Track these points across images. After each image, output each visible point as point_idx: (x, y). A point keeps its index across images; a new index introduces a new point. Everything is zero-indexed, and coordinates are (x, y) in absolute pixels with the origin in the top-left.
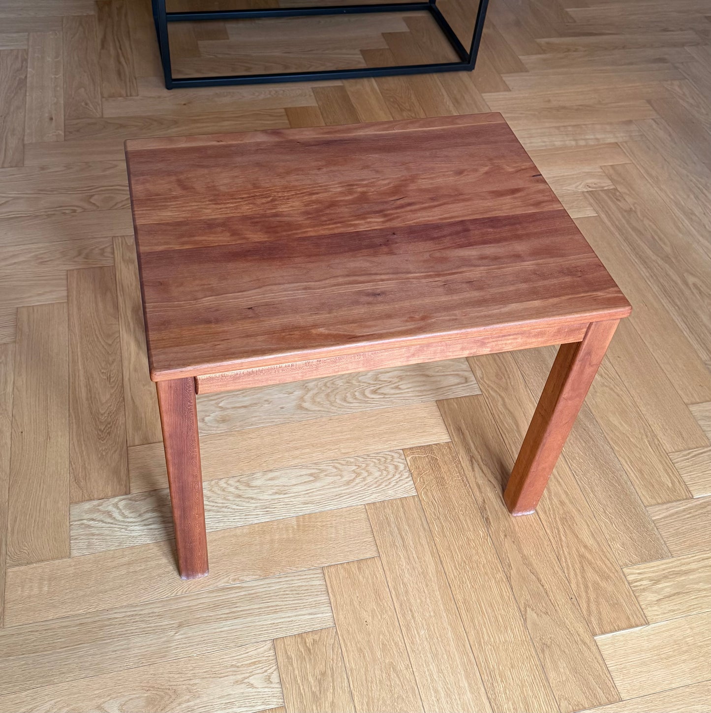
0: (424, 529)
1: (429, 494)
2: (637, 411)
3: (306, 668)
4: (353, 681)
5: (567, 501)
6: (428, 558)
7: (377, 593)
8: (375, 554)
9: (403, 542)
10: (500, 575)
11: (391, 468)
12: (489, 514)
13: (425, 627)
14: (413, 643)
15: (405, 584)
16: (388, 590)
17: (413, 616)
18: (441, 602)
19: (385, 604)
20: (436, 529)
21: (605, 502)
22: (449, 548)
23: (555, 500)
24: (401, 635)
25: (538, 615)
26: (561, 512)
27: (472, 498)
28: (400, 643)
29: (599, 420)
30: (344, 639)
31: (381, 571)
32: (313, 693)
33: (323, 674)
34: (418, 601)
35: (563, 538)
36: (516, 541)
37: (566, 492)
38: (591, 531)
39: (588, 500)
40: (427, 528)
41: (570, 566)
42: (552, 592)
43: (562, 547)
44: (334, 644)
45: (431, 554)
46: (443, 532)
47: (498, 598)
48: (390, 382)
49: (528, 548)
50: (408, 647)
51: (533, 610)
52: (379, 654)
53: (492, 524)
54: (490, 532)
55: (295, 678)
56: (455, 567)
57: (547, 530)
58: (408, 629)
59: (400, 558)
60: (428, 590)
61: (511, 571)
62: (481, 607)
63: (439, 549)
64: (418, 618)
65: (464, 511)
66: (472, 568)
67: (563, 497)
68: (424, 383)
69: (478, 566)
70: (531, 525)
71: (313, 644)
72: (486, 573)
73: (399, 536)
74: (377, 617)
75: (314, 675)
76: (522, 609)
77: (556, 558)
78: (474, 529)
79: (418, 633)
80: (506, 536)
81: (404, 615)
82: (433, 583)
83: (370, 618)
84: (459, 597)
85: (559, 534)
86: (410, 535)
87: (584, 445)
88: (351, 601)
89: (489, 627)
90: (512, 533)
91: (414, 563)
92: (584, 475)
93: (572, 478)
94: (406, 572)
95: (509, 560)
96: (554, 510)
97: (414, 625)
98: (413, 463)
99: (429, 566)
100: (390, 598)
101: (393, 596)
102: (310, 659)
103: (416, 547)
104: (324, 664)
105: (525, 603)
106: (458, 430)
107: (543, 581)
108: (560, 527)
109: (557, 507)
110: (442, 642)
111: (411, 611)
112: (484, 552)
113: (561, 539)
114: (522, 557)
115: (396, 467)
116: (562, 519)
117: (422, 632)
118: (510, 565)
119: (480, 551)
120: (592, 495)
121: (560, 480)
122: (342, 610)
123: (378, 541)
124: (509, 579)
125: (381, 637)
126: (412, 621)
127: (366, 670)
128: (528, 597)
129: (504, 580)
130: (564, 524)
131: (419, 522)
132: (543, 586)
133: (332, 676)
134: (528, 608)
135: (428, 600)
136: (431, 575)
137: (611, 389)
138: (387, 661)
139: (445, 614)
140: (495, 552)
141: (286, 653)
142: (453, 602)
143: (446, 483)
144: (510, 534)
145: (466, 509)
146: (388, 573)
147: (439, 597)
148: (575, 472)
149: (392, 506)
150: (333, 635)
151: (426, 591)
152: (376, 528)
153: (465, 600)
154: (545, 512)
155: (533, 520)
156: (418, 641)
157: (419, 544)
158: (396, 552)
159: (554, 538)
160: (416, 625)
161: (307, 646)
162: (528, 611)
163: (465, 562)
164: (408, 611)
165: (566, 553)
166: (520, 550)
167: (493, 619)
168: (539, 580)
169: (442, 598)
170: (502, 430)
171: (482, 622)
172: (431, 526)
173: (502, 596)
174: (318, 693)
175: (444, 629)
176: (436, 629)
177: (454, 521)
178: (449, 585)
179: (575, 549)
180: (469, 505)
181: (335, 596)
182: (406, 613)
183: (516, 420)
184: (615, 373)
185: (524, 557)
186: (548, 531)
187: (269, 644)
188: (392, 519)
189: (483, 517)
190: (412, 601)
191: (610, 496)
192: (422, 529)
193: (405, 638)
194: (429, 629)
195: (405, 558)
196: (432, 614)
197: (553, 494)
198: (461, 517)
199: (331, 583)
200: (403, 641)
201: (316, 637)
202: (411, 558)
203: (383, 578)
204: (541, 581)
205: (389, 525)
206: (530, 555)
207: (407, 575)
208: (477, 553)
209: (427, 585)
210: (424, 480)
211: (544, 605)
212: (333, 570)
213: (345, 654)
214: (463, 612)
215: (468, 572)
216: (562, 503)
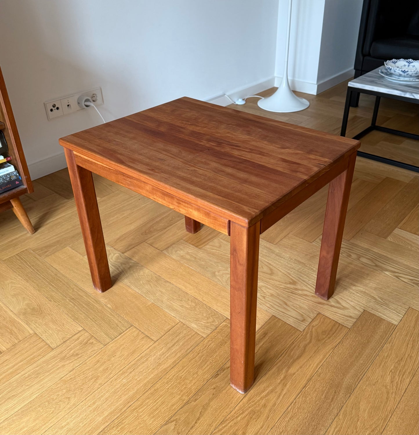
0: (187, 351)
1: (210, 342)
2: (387, 416)
3: (77, 347)
4: (80, 367)
5: (268, 408)
6: (170, 362)
7: (133, 352)
8: (155, 340)
9: (171, 347)
10: (186, 399)
11: (211, 320)
12: (222, 374)
13: (129, 380)
14: (116, 379)
15: (147, 360)
16: (139, 355)
17: (131, 372)
18: (148, 379)
19: (130, 358)
20: (191, 356)
21: (289, 429)
22: (183, 367)
23: (264, 401)
24: (117, 373)
25: (174, 429)
26: (258, 409)
27: (225, 361)
28: (112, 375)
29: (353, 397)
30: (99, 353)
31: (148, 347)
32: (66, 356)
33: (77, 355)
34: (142, 370)
35: (239, 418)
36: (215, 396)
37: (274, 405)
38: (259, 431)
39: (281, 419)
40: (188, 351)
41: (223, 431)
42: (196, 429)
43: (232, 420)
44: (95, 350)
45: (174, 361)
46: (192, 359)
47: (170, 404)
48: (265, 293)
49: (216, 403)
50: (112, 379)
51: (176, 425)
52: (101, 369)
53: (217, 379)
54: (210, 380)
55: (70, 346)
56: (175, 375)
57: (237, 406)
58: (122, 374)
59: (161, 350)
60: (151, 371)
61: (193, 402)
62: (158, 399)
63: (180, 363)
64: (131, 375)
65: (213, 362)
66: (180, 383)
67: (271, 404)
68: (279, 305)
69: (183, 385)
70: (233, 398)
71: (90, 343)
72: (182, 391)
73: (174, 343)
74: (120, 359)
75: (75, 351)
76: (172, 420)
77: (221, 421)
78: (205, 372)
79: (123, 379)
80: (214, 388)
81: (128, 369)
82: (157, 371)
83: (118, 356)
84: (157, 386)
85: (240, 415)
86: (177, 347)
87: (322, 397)
88: (123, 345)
89: (148, 408)
90: (219, 391)
91: (162, 357)
92: (298, 408)
93: (289, 404)
94: (155, 357)
95: (199, 398)
96: (255, 404)
97: (126, 375)
98: (223, 326)
99: (165, 364)
100: (135, 358)
101: (137, 359)
102: (82, 346)
103: (172, 353)
104: (82, 352)
105: (177, 419)
106: (264, 334)
107: (199, 421)
108: (246, 413)
109: (259, 405)
110: (124, 392)
111: (134, 370)
112: (194, 384)
113: (237, 417)
114: (206, 403)
115: (214, 321)
116: (252, 411)
117: (124, 381)
118: (196, 400)
119: (194, 382)
120: (287, 419)
121: (281, 397)
122: (116, 344)
123: (163, 337)
124: (187, 403)
125: (111, 366)
126: (128, 373)
127: (89, 369)
128: (182, 419)
129: (184, 402)
130: (250, 414)
131: (189, 347)
132: (196, 423)
133: (79, 358)
134: (174, 422)
135: (145, 373)
136: (161, 367)
137: (388, 393)
138: (99, 374)
139: (142, 385)
140: (199, 388)
141: (80, 337)
142: (152, 385)
143: (224, 345)
144: (218, 391)
145: (216, 362)
146: (149, 350)
147: (150, 377)
148: (296, 402)
149: (189, 332)
150: (100, 348)
151: (150, 370)
152: (171, 332)
153: (157, 389)
154: (249, 400)
155: (238, 397)
156: (118, 381)
157: (176, 353)
158: (163, 347)
159: (235, 413)
160: (127, 376)
161: (88, 341)
162: (172, 423)
163: (181, 378)
164: (132, 369)
165: (230, 424)
166: (211, 400)
167: (155, 408)
168: (199, 419)
169: (151, 379)
170: (287, 352)
171: (149, 404)
172: (191, 353)
173: (173, 405)
174: (66, 358)
175: (133, 389)
176: (131, 385)
177: (203, 361)
178: (161, 378)
179: (236, 428)
180: (219, 362)
181: (121, 337)
182: (131, 369)
183: (301, 356)
184: (405, 388)
185: (208, 404)
186: (237, 408)
187: (81, 329)
188: (181, 336)
189: (217, 372)
190: (140, 367)
191: (297, 431)
192: (186, 350)
193: (116, 375)
194: (128, 382)
195: (162, 352)
196: (138, 379)
197: (267, 398)
198: (208, 363)
199: (127, 332)
200: (114, 375)
201: (95, 342)
202: (164, 355)
203: (144, 350)
204: (199, 420)
205: (176, 337)
206: (212, 406)
207: (153, 358)
208: (192, 381)
209: (154, 369)
210: (217, 336)
211: (183, 429)
212: (135, 329)
213: (93, 357)
214: (149, 392)
215: (176, 382)
216: (265, 406)
